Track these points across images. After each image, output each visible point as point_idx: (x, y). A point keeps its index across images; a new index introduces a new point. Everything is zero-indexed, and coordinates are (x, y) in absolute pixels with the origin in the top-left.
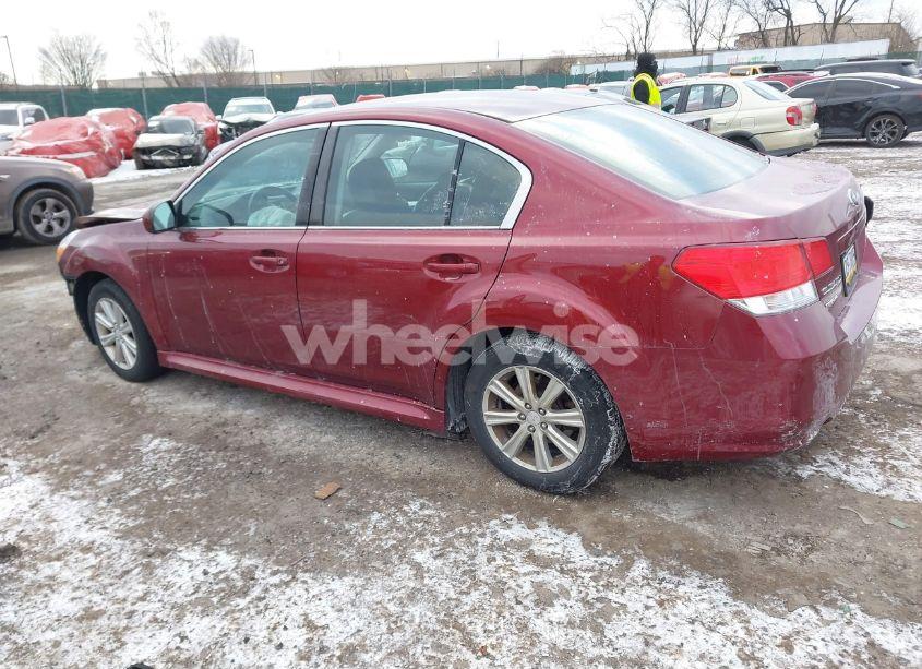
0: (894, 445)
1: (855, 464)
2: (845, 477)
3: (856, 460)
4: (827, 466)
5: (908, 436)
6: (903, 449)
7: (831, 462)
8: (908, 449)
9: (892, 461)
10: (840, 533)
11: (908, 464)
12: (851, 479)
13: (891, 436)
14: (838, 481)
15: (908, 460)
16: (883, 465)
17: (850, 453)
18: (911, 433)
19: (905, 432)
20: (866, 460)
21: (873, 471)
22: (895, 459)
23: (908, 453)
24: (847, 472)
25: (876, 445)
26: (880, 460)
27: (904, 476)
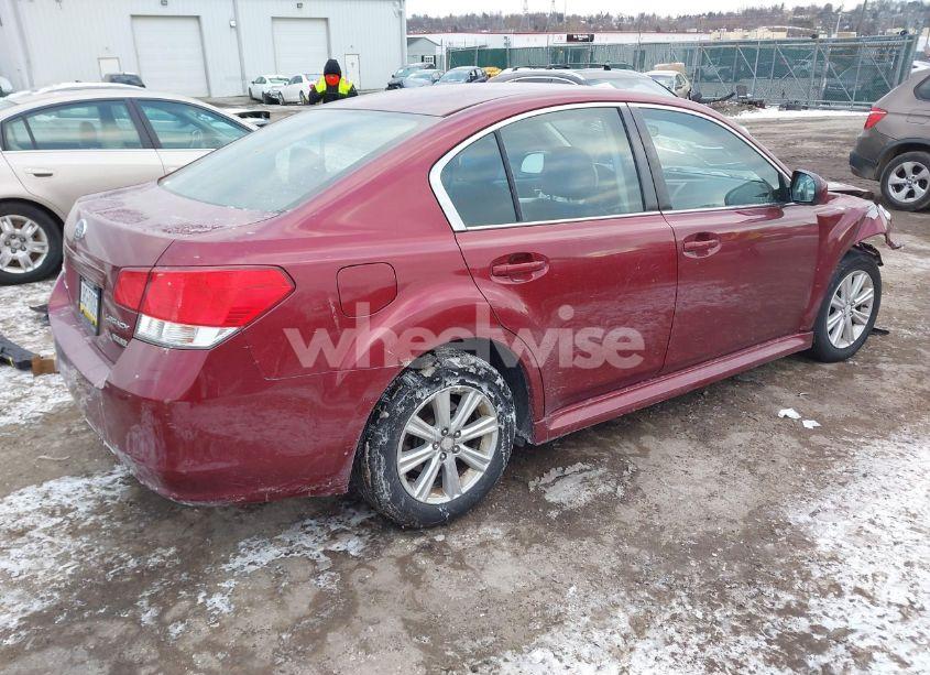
0: (68, 540)
1: (90, 499)
2: (86, 481)
3: (91, 503)
4: (109, 483)
5: (61, 563)
6: (56, 541)
7: (110, 489)
8: (52, 544)
9: (59, 520)
10: (57, 444)
11: (42, 526)
12: (81, 482)
13: (79, 552)
14: (89, 475)
15: (45, 530)
16: (65, 511)
17: (101, 507)
18: (61, 568)
19: (70, 567)
20: (82, 509)
21: (69, 501)
22: (57, 525)
23: (50, 539)
24: (89, 487)
25: (87, 531)
26: (71, 515)
27: (39, 510)
